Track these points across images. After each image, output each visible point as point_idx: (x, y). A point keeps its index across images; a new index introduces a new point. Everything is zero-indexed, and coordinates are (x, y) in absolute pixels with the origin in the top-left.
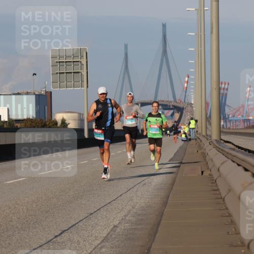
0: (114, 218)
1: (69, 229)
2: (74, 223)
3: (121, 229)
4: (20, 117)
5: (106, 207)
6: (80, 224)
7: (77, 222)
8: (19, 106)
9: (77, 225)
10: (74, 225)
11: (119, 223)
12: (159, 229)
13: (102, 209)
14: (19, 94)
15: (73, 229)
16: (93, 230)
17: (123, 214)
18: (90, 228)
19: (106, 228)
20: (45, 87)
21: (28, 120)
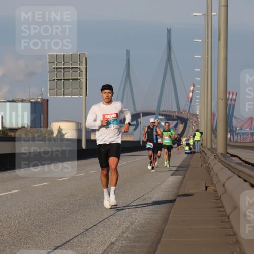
0: (112, 235)
1: (63, 245)
2: (69, 239)
3: (118, 246)
4: (14, 126)
5: (102, 223)
6: (75, 240)
7: (71, 237)
8: (14, 114)
9: (71, 241)
13: (98, 225)
14: (13, 101)
16: (88, 247)
18: (86, 244)
19: (102, 245)
20: (42, 95)
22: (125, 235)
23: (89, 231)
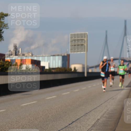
0: (98, 115)
1: (76, 121)
2: (78, 118)
3: (101, 121)
4: (54, 67)
5: (94, 110)
6: (82, 118)
7: (80, 117)
8: (54, 61)
9: (80, 119)
10: (79, 119)
11: (100, 118)
12: (120, 121)
13: (92, 111)
14: (54, 56)
15: (78, 121)
16: (87, 121)
17: (102, 113)
18: (86, 120)
19: (94, 120)
20: (67, 52)
21: (58, 68)
22: (104, 115)
23: (88, 114)
